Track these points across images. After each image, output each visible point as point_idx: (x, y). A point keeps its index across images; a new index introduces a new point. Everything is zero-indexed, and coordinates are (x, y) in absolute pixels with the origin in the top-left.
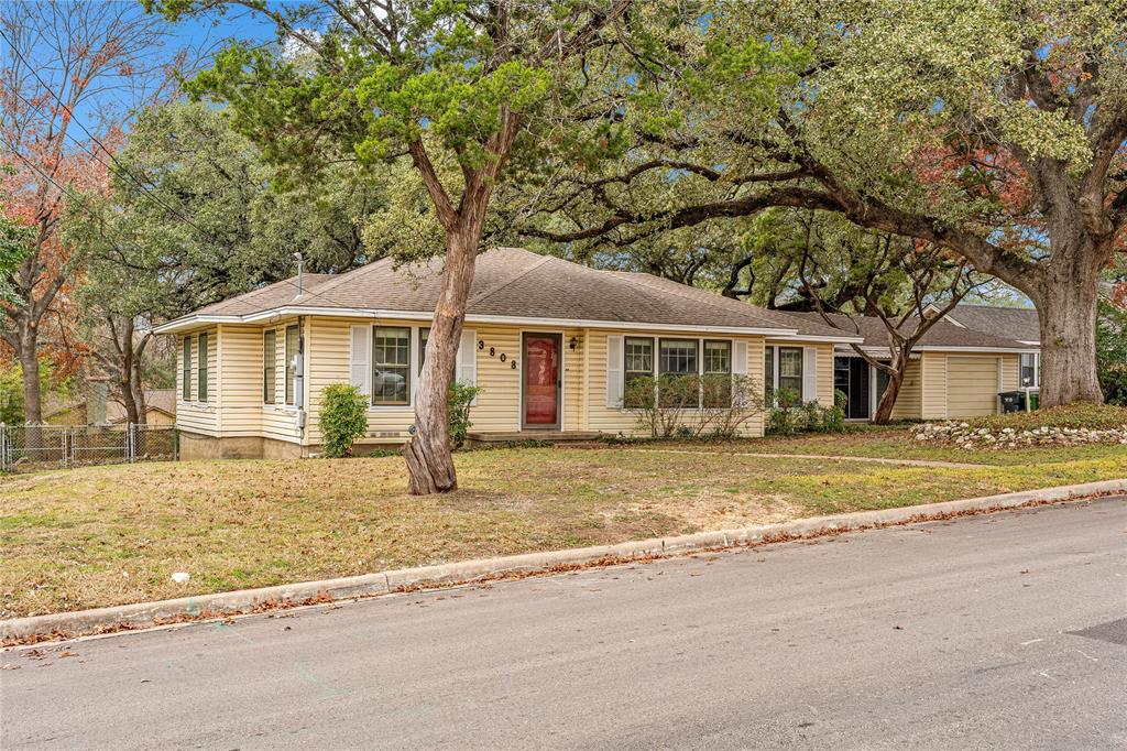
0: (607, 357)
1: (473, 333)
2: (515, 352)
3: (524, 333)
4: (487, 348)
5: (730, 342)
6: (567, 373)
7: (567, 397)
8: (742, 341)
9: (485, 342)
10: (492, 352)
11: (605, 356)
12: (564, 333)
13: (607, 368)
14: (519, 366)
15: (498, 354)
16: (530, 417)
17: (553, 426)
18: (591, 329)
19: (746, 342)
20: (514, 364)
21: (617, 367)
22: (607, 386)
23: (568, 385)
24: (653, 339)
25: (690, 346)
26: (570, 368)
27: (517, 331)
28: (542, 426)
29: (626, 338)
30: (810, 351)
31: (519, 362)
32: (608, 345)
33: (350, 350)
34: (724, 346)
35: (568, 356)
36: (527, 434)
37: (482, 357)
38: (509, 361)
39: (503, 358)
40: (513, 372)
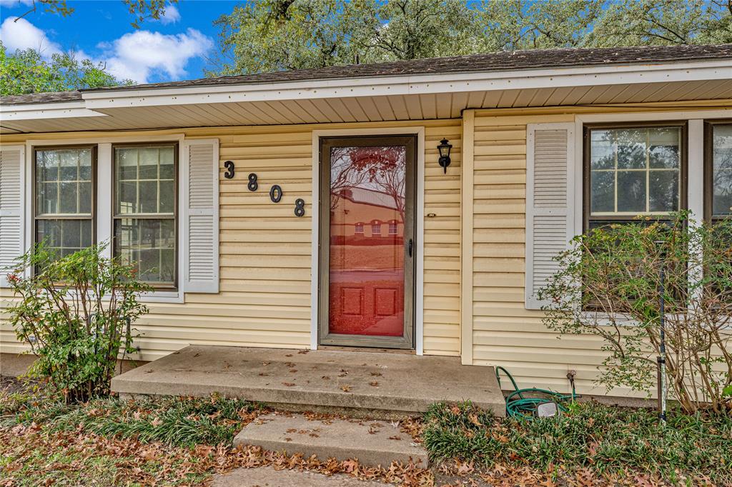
0: (529, 178)
1: (211, 148)
2: (303, 182)
3: (323, 140)
4: (241, 176)
6: (432, 224)
7: (430, 277)
9: (238, 164)
10: (253, 182)
12: (421, 131)
14: (312, 211)
15: (265, 187)
16: (338, 318)
17: (395, 341)
20: (300, 208)
21: (561, 201)
22: (528, 252)
23: (431, 251)
24: (683, 127)
26: (439, 211)
28: (366, 340)
31: (313, 201)
32: (529, 149)
35: (430, 185)
37: (234, 195)
38: (289, 200)
39: (276, 194)
40: (300, 224)
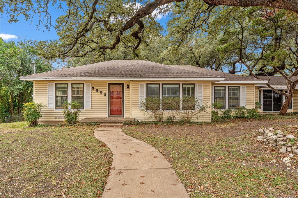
1: (90, 84)
2: (106, 90)
3: (109, 84)
4: (95, 89)
5: (194, 84)
6: (126, 97)
7: (126, 106)
9: (94, 87)
10: (97, 90)
11: (138, 91)
12: (124, 83)
13: (139, 95)
14: (107, 95)
15: (99, 91)
16: (112, 112)
17: (121, 116)
18: (132, 81)
19: (202, 84)
20: (105, 95)
21: (143, 95)
22: (139, 102)
23: (126, 101)
24: (159, 84)
25: (177, 86)
26: (127, 95)
27: (106, 83)
28: (116, 116)
29: (147, 84)
30: (242, 87)
31: (107, 93)
32: (139, 87)
33: (48, 91)
34: (192, 86)
35: (126, 91)
36: (110, 118)
37: (94, 92)
38: (103, 93)
39: (101, 92)
40: (105, 97)
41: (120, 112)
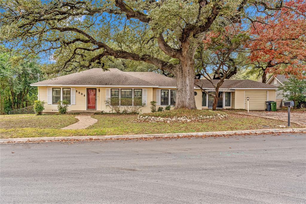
0: (106, 93)
1: (74, 89)
2: (85, 93)
3: (87, 88)
5: (142, 89)
7: (98, 103)
8: (145, 89)
9: (77, 91)
10: (79, 93)
12: (97, 88)
13: (106, 96)
14: (86, 96)
15: (81, 93)
16: (88, 107)
17: (95, 109)
18: (102, 87)
19: (147, 89)
20: (84, 95)
21: (109, 96)
23: (98, 100)
24: (119, 89)
25: (130, 90)
26: (99, 96)
27: (85, 88)
28: (91, 109)
29: (111, 89)
31: (86, 95)
32: (106, 91)
33: (47, 93)
34: (140, 90)
35: (98, 93)
36: (88, 111)
37: (77, 94)
39: (82, 94)
40: (84, 97)
41: (94, 107)
